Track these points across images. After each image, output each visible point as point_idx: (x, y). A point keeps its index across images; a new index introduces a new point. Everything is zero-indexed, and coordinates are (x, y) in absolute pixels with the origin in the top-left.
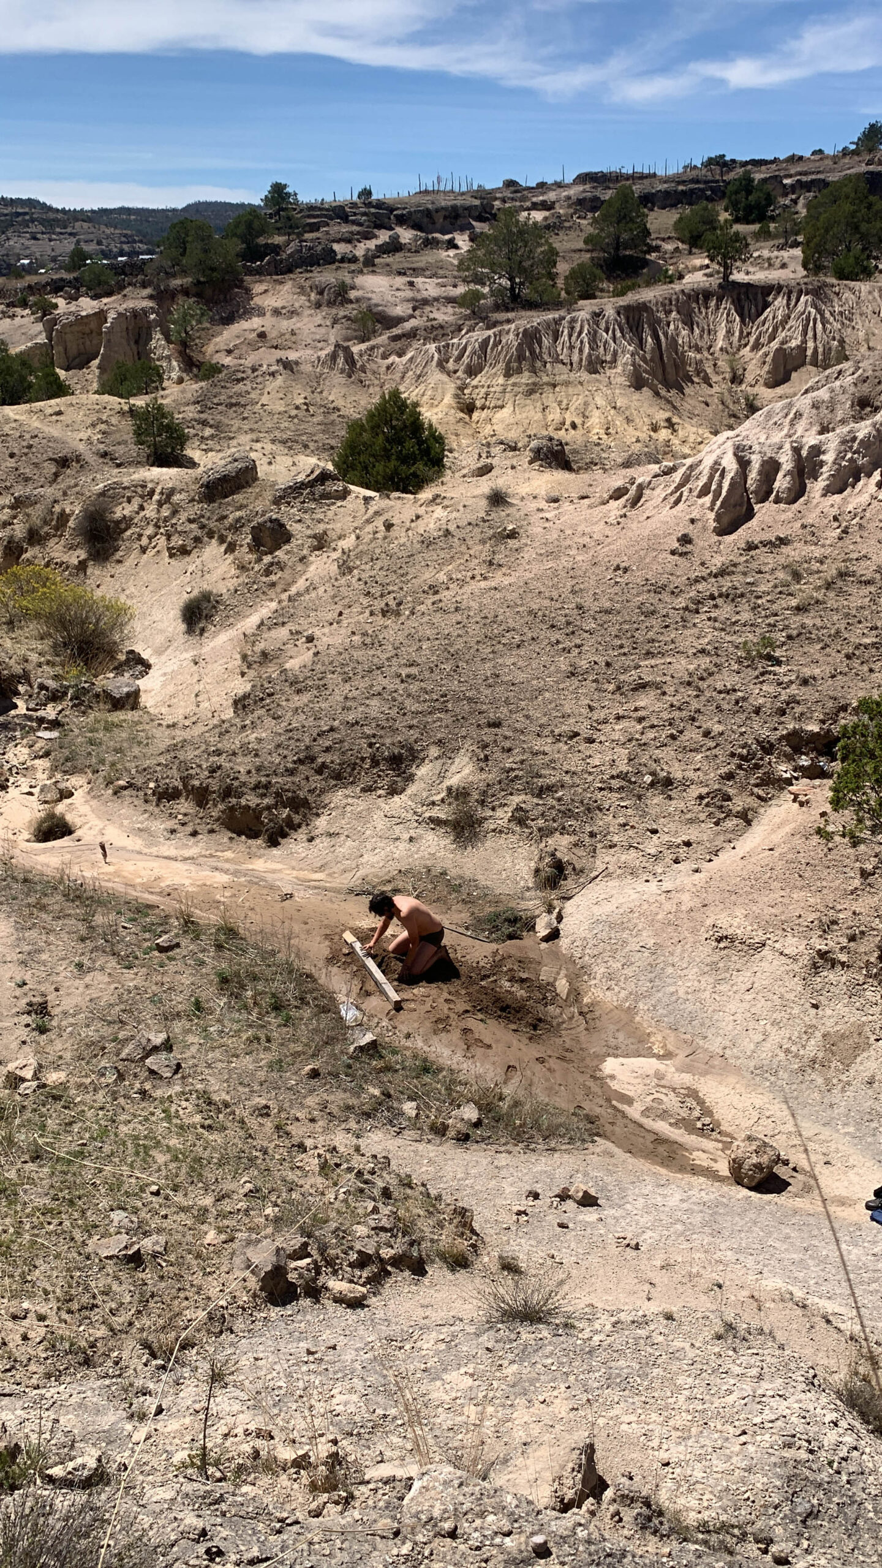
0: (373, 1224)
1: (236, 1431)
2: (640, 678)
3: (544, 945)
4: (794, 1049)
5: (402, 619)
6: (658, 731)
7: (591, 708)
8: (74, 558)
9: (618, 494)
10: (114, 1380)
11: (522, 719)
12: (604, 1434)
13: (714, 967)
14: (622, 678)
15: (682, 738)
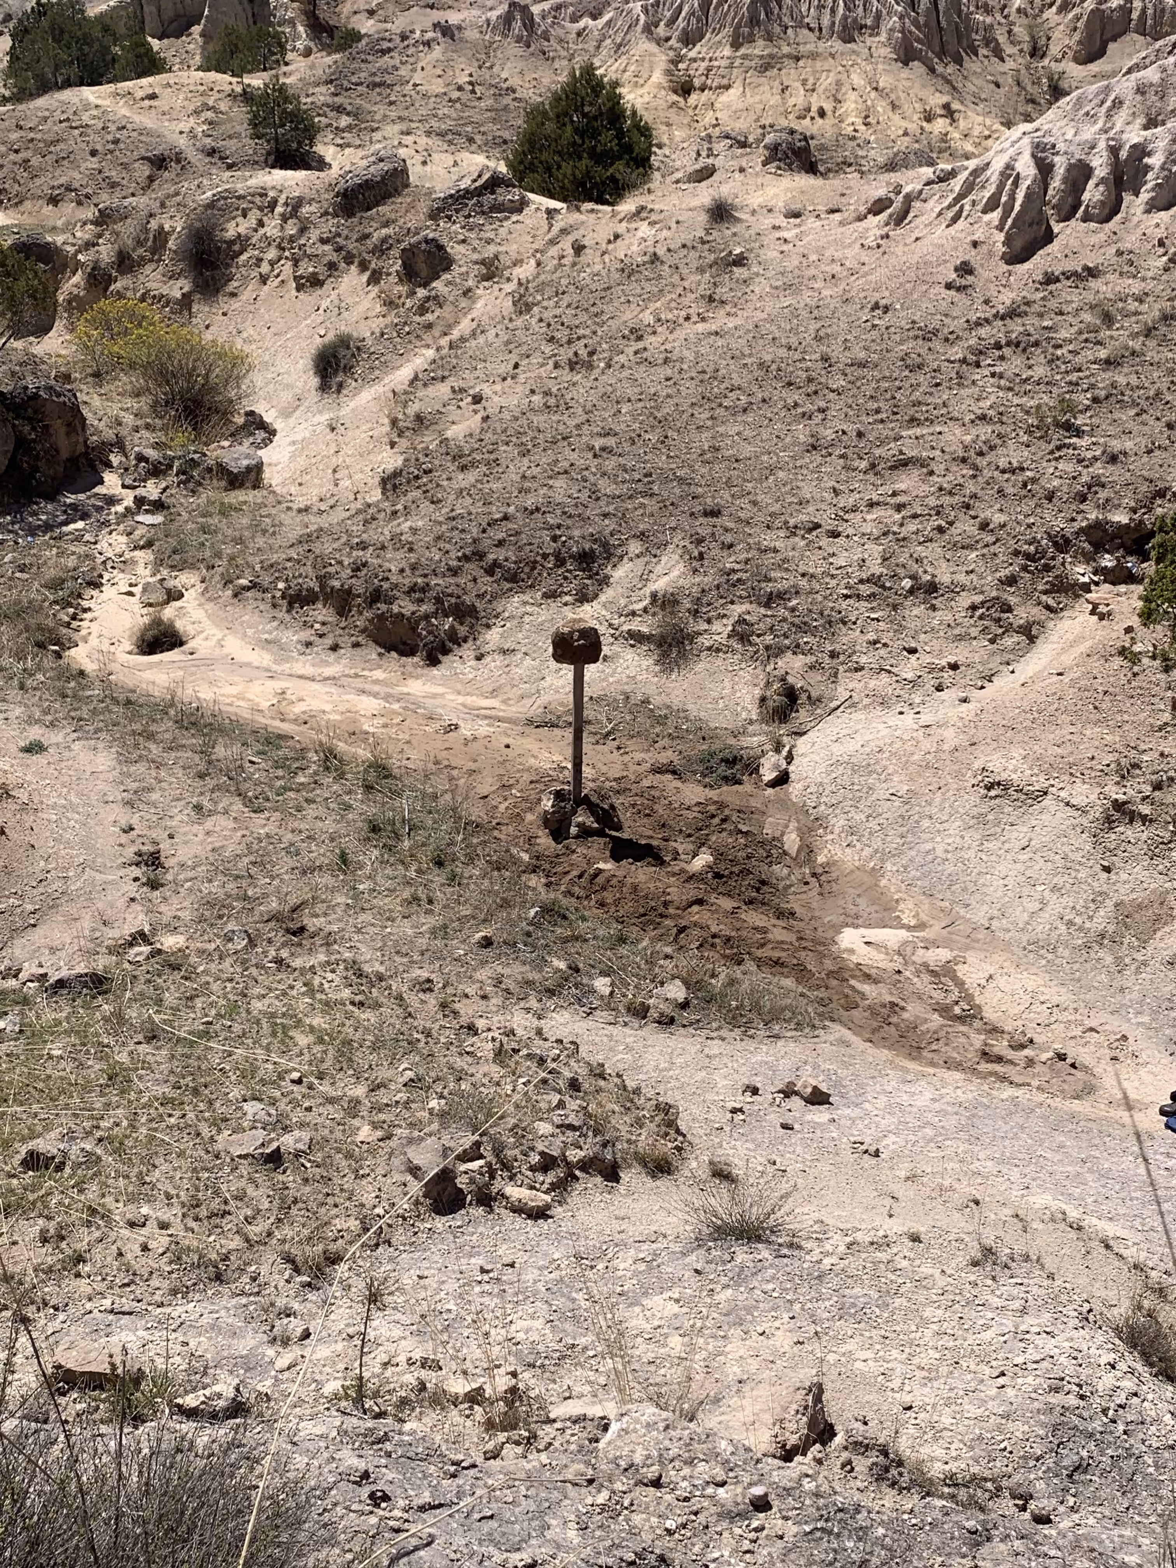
0: (557, 1120)
1: (398, 1359)
2: (901, 453)
3: (770, 791)
4: (1078, 920)
5: (596, 373)
6: (921, 522)
7: (835, 491)
8: (177, 289)
9: (878, 207)
10: (252, 1298)
11: (748, 506)
12: (834, 1372)
13: (982, 820)
14: (877, 452)
15: (953, 531)
